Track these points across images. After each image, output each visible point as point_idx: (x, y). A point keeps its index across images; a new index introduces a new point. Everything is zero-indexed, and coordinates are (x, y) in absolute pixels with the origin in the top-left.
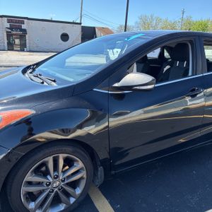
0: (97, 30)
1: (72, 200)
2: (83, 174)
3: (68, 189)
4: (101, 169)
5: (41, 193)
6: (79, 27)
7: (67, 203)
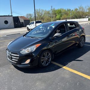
0: (19, 18)
1: (49, 62)
2: (50, 56)
3: (48, 60)
4: (53, 55)
5: (44, 61)
6: (12, 17)
7: (48, 63)
